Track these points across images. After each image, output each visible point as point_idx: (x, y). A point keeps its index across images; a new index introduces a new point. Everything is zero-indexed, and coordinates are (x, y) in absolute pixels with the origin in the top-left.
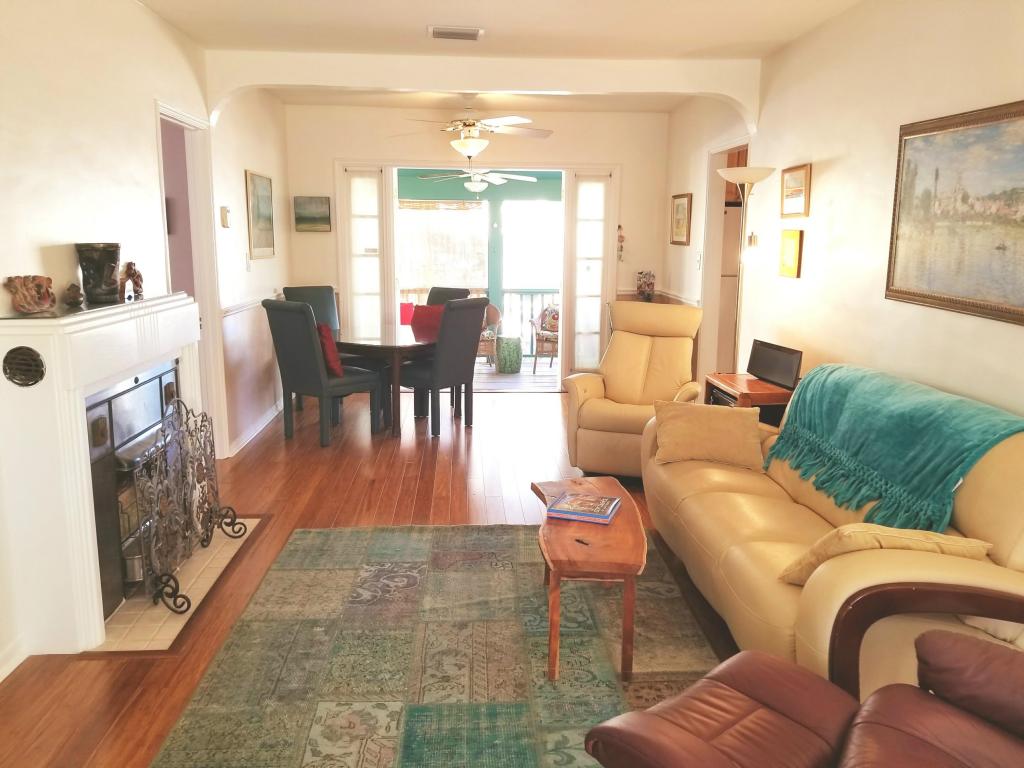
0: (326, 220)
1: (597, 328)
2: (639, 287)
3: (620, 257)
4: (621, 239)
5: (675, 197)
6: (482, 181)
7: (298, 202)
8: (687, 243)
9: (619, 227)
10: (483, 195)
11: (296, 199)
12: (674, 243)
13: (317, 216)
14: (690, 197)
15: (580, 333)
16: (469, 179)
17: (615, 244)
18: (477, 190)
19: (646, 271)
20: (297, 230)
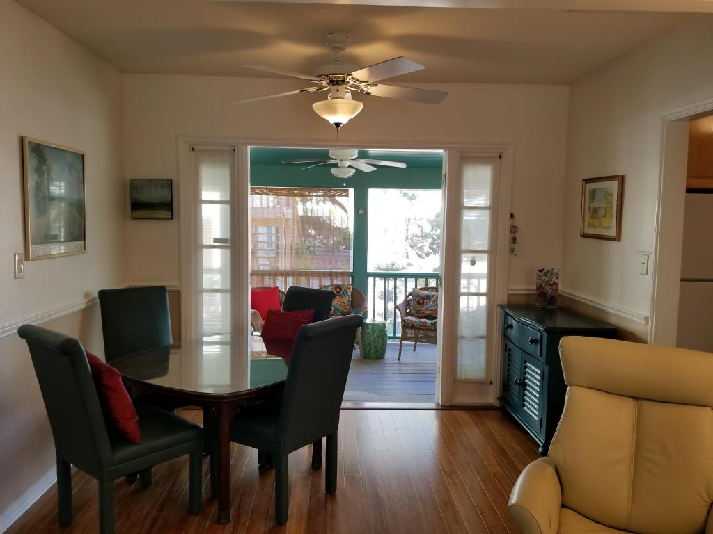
0: (167, 206)
1: (483, 332)
2: (539, 287)
3: (512, 251)
4: (514, 229)
5: (587, 181)
6: (350, 167)
7: (134, 185)
8: (618, 238)
9: (512, 216)
10: (351, 182)
11: (132, 182)
12: (585, 236)
13: (157, 202)
14: (621, 180)
15: (463, 337)
16: (336, 165)
17: (507, 236)
18: (344, 176)
19: (547, 267)
20: (134, 218)
